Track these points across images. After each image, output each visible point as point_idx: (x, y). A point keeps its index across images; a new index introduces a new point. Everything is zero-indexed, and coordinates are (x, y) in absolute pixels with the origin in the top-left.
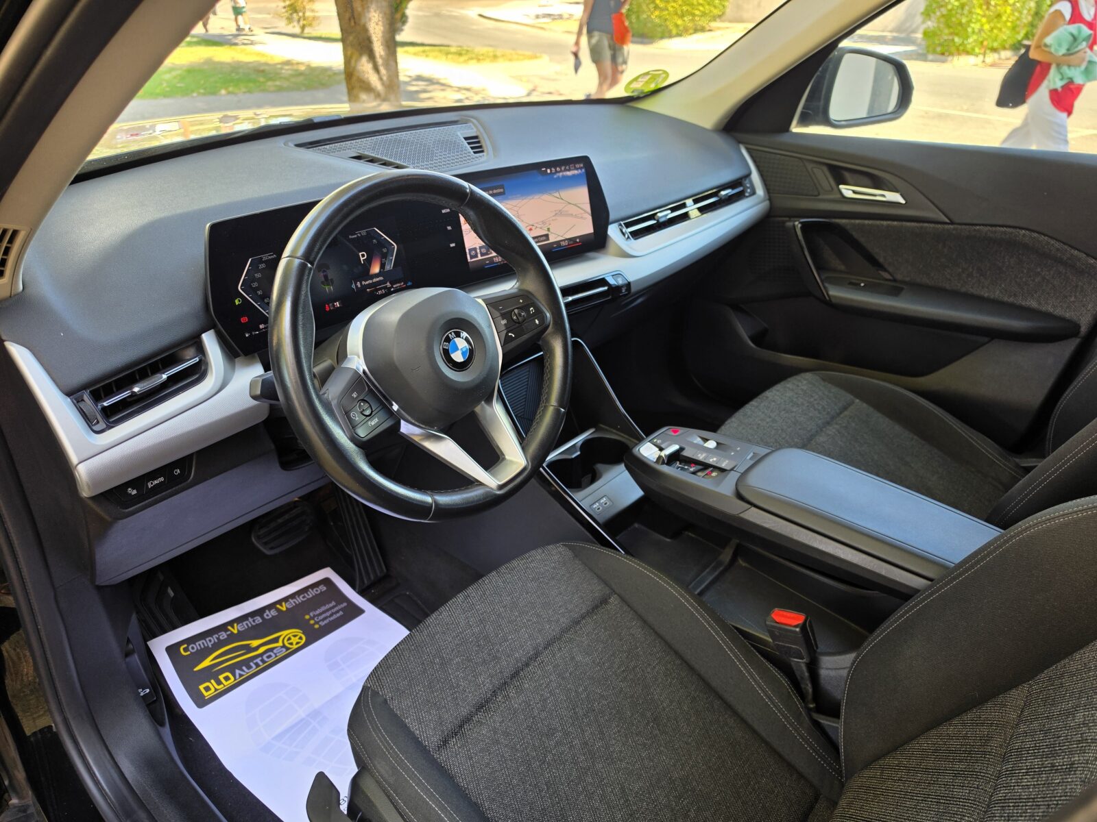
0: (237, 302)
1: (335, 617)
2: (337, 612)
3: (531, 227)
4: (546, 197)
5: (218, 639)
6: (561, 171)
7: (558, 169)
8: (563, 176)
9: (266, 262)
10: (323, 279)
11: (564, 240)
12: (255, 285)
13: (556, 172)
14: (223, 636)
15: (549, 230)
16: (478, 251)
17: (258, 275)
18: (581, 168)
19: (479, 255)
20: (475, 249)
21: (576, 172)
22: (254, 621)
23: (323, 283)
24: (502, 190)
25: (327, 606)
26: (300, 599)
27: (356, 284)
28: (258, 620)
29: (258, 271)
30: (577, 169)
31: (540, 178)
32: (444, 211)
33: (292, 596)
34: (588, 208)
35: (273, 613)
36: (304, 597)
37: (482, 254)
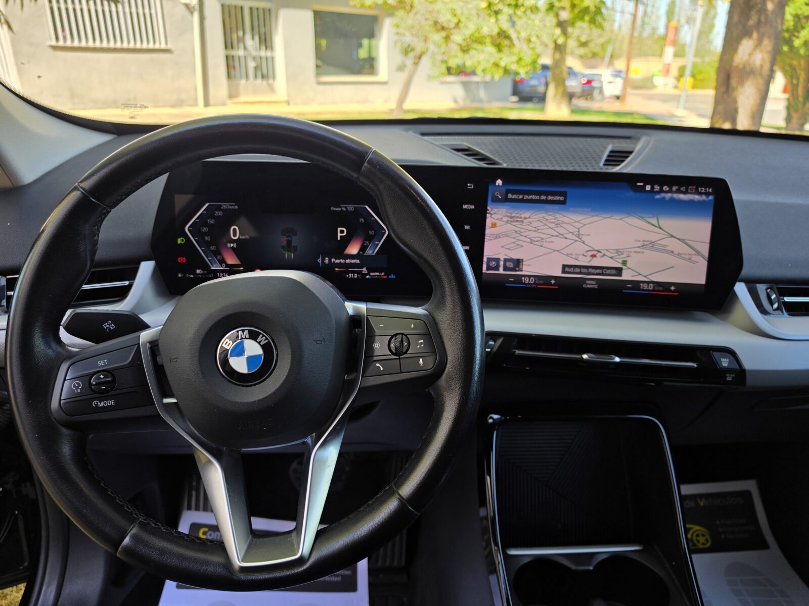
0: (179, 241)
3: (595, 253)
4: (633, 221)
6: (670, 191)
7: (665, 188)
8: (672, 199)
9: (223, 210)
10: (285, 243)
11: (648, 283)
12: (205, 230)
13: (661, 191)
15: (624, 263)
16: (502, 263)
17: (211, 221)
18: (707, 194)
19: (501, 269)
20: (498, 260)
21: (697, 197)
23: (283, 248)
24: (562, 198)
27: (323, 259)
29: (212, 216)
30: (700, 194)
31: (631, 194)
32: (465, 207)
34: (705, 249)
37: (505, 269)
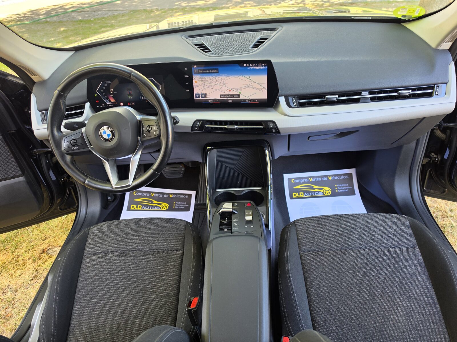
0: (95, 95)
1: (181, 207)
2: (183, 206)
3: (230, 90)
4: (241, 77)
5: (146, 195)
6: (252, 66)
7: (251, 65)
8: (253, 69)
9: (107, 84)
10: (128, 93)
11: (249, 99)
12: (102, 91)
13: (249, 66)
14: (148, 195)
15: (240, 93)
16: (200, 95)
17: (104, 88)
18: (265, 66)
19: (200, 97)
20: (199, 94)
21: (261, 68)
22: (160, 195)
23: (128, 95)
24: (217, 71)
25: (183, 203)
26: (178, 196)
27: (142, 98)
28: (161, 196)
29: (104, 86)
30: (263, 66)
31: (239, 68)
32: (185, 76)
33: (176, 194)
34: (266, 86)
35: (167, 196)
36: (179, 196)
37: (202, 97)
